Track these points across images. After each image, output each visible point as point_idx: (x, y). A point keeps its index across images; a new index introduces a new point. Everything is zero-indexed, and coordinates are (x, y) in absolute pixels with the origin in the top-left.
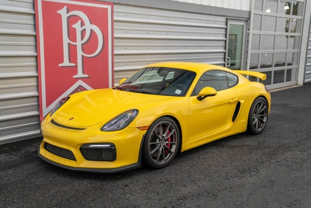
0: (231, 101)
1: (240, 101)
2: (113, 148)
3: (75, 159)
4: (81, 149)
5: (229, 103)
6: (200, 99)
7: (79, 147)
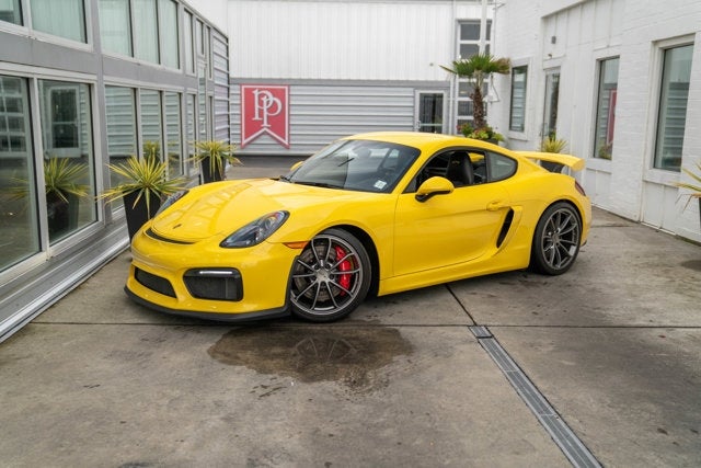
0: (491, 206)
1: (514, 208)
2: (236, 277)
3: (173, 295)
4: (186, 278)
5: (488, 210)
6: (423, 198)
7: (182, 273)
